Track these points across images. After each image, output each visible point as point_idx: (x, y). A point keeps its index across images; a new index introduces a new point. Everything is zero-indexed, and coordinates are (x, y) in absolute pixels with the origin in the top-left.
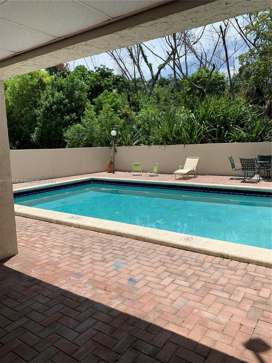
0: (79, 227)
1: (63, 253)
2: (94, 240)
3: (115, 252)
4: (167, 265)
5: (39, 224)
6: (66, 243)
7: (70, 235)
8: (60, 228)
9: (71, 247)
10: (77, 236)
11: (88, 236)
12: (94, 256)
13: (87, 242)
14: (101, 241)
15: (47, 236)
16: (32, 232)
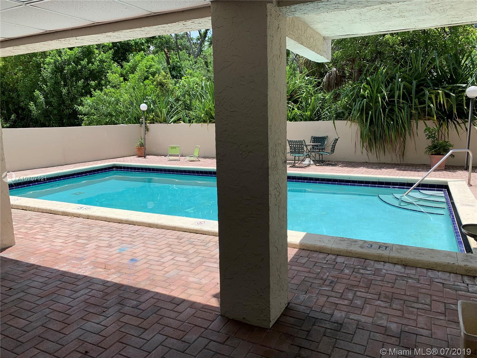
0: (88, 217)
1: (67, 242)
2: (102, 230)
3: (123, 239)
4: (173, 246)
5: (41, 216)
6: (71, 233)
7: (78, 226)
8: (65, 219)
9: (77, 237)
10: (85, 226)
11: (97, 226)
12: (100, 243)
13: (94, 232)
14: (110, 230)
15: (50, 228)
16: (32, 225)
